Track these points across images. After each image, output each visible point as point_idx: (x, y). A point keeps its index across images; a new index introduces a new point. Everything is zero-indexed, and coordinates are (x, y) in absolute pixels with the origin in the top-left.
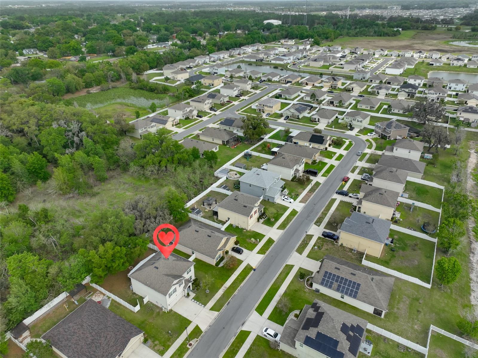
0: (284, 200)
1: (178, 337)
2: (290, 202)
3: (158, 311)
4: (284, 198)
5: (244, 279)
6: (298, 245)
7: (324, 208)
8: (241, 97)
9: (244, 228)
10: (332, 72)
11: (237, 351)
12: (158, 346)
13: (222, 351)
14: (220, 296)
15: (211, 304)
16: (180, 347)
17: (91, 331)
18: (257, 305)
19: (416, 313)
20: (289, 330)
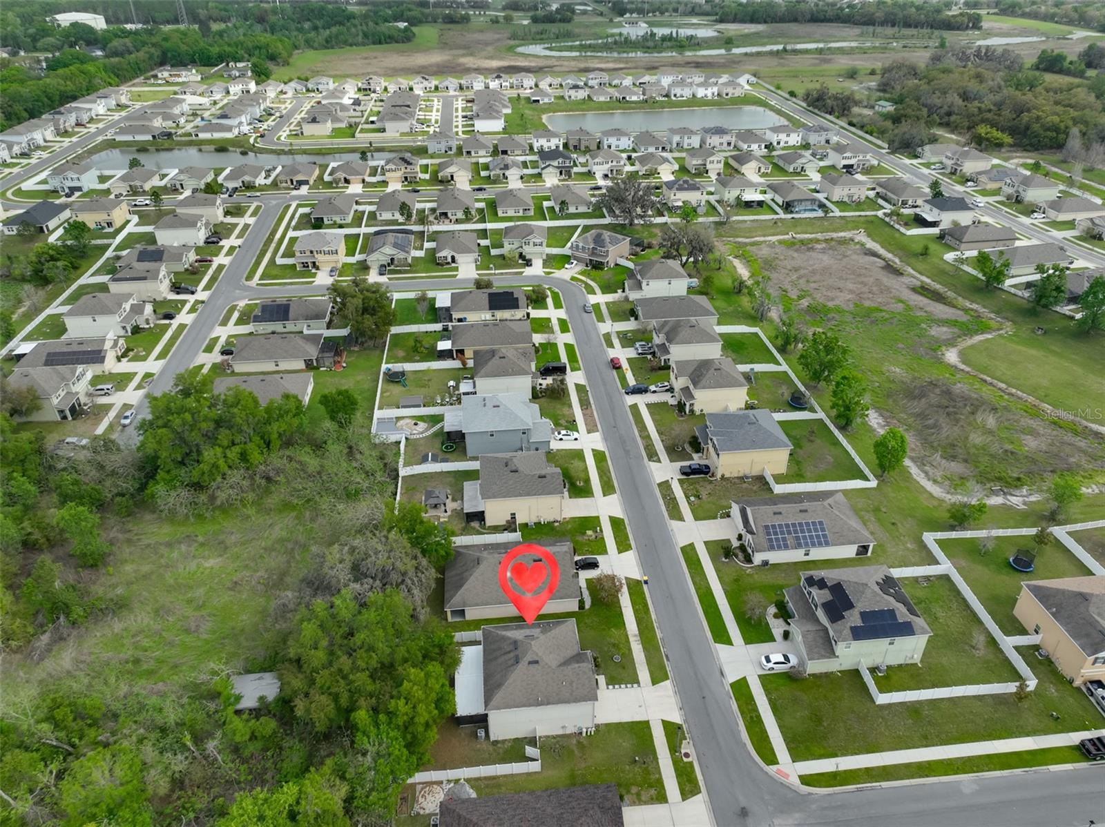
0: (561, 439)
1: (656, 759)
2: (576, 439)
3: (574, 742)
4: (560, 436)
5: (646, 605)
6: (663, 508)
7: (635, 427)
8: (221, 243)
9: (552, 520)
10: (371, 143)
11: (759, 717)
12: (643, 792)
13: (739, 731)
14: (643, 654)
15: (643, 674)
16: (676, 770)
18: (709, 634)
19: (893, 527)
20: (810, 637)
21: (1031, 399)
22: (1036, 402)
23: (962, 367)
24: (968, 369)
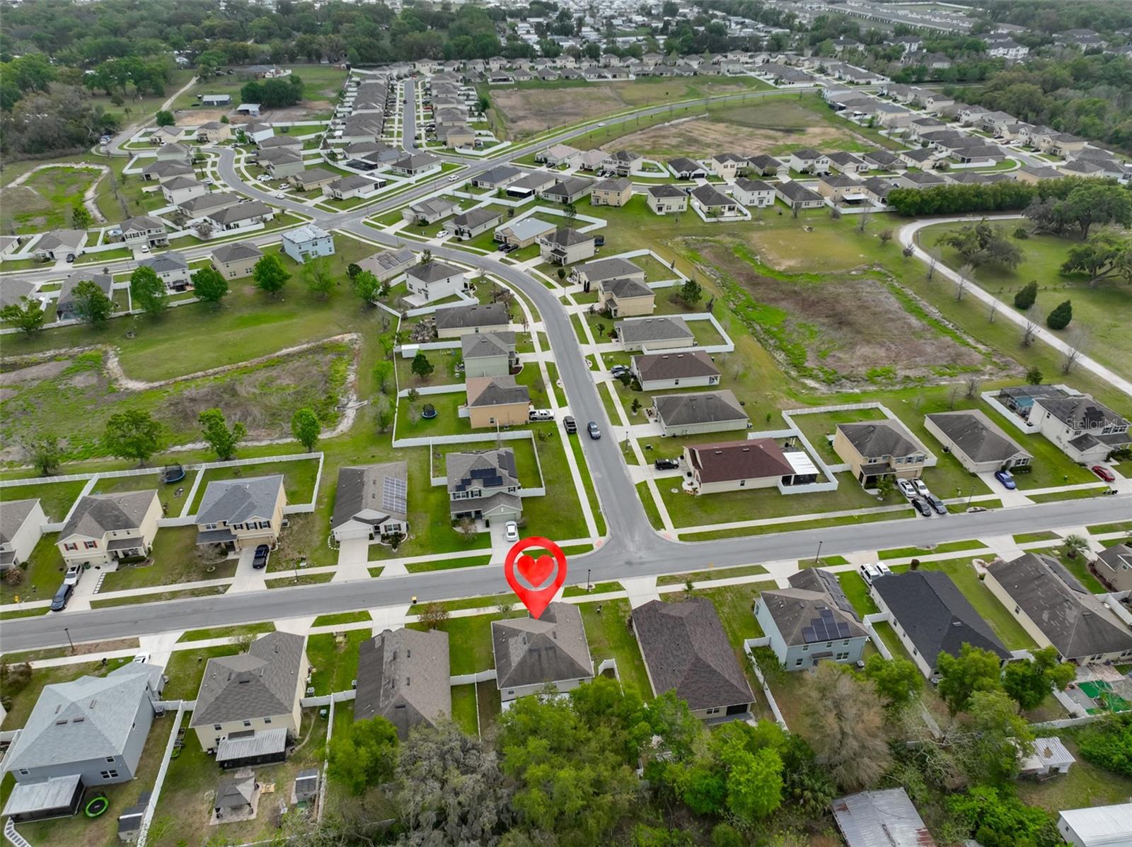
16: (601, 593)
21: (229, 367)
22: (235, 366)
23: (156, 384)
24: (163, 383)
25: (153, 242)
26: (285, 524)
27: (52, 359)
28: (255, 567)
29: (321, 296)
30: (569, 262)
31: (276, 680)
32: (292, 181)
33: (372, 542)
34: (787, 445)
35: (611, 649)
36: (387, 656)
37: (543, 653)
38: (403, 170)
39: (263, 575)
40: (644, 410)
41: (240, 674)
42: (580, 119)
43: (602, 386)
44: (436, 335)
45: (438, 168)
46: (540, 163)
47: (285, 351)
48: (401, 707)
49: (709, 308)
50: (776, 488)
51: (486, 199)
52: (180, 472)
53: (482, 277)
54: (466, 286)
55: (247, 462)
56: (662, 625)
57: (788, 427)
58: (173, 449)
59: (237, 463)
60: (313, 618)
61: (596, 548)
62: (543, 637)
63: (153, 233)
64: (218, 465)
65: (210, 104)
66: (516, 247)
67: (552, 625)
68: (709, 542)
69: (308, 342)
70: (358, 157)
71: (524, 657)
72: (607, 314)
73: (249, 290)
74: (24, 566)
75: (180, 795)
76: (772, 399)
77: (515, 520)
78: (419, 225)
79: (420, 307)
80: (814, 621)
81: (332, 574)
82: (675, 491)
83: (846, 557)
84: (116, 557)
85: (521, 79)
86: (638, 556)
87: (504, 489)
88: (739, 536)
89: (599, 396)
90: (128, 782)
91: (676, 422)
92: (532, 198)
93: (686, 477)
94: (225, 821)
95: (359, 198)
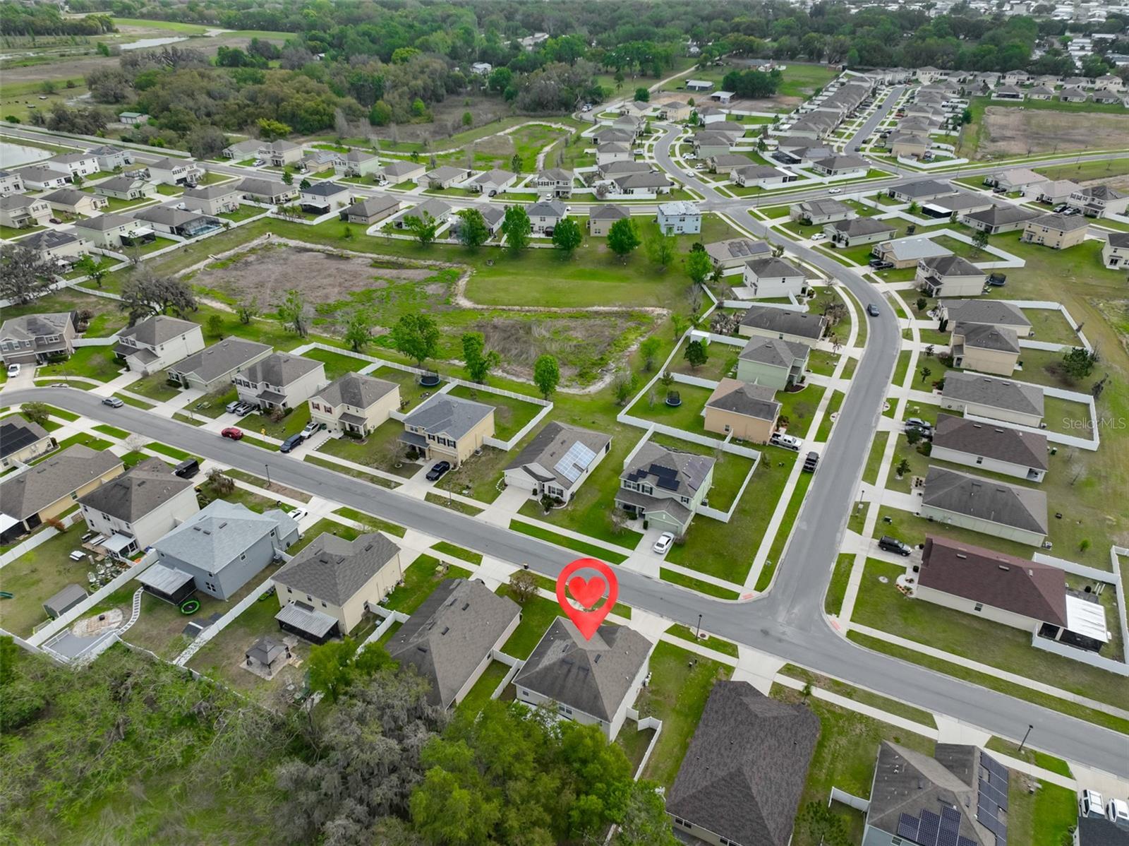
6: (456, 513)
15: (617, 620)
16: (711, 648)
17: (759, 741)
18: (606, 563)
21: (542, 309)
22: (547, 309)
23: (480, 307)
24: (485, 307)
25: (558, 193)
26: (477, 452)
27: (428, 267)
28: (428, 477)
29: (660, 268)
30: (942, 294)
31: (348, 572)
32: (709, 162)
33: (534, 498)
34: (1088, 590)
35: (673, 710)
36: (450, 599)
37: (574, 671)
38: (823, 170)
39: (431, 488)
40: (915, 478)
41: (324, 553)
42: (1083, 147)
43: (883, 437)
44: (737, 330)
45: (862, 173)
46: (988, 186)
47: (596, 308)
48: (423, 650)
49: (1096, 391)
50: (1029, 635)
51: (892, 211)
52: (436, 379)
53: (830, 288)
54: (804, 291)
55: (490, 389)
56: (733, 713)
57: (1110, 569)
58: (452, 362)
59: (483, 388)
60: (436, 541)
61: (741, 600)
62: (583, 654)
63: (561, 184)
64: (468, 384)
65: (693, 88)
66: (891, 266)
67: (607, 648)
68: (882, 655)
69: (620, 306)
70: (786, 150)
71: (554, 664)
72: (947, 361)
73: (603, 249)
74: (289, 411)
75: (241, 631)
76: (1110, 527)
77: (675, 533)
78: (801, 224)
79: (743, 300)
80: (926, 814)
81: (480, 511)
82: (883, 580)
83: (1072, 766)
84: (344, 430)
85: (1035, 97)
86: (782, 629)
87: (677, 497)
88: (930, 667)
89: (870, 445)
90: (221, 601)
91: (938, 504)
92: (947, 220)
93: (910, 570)
94: (250, 669)
95: (760, 188)
